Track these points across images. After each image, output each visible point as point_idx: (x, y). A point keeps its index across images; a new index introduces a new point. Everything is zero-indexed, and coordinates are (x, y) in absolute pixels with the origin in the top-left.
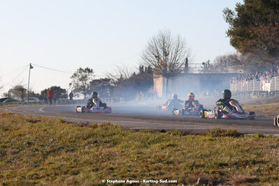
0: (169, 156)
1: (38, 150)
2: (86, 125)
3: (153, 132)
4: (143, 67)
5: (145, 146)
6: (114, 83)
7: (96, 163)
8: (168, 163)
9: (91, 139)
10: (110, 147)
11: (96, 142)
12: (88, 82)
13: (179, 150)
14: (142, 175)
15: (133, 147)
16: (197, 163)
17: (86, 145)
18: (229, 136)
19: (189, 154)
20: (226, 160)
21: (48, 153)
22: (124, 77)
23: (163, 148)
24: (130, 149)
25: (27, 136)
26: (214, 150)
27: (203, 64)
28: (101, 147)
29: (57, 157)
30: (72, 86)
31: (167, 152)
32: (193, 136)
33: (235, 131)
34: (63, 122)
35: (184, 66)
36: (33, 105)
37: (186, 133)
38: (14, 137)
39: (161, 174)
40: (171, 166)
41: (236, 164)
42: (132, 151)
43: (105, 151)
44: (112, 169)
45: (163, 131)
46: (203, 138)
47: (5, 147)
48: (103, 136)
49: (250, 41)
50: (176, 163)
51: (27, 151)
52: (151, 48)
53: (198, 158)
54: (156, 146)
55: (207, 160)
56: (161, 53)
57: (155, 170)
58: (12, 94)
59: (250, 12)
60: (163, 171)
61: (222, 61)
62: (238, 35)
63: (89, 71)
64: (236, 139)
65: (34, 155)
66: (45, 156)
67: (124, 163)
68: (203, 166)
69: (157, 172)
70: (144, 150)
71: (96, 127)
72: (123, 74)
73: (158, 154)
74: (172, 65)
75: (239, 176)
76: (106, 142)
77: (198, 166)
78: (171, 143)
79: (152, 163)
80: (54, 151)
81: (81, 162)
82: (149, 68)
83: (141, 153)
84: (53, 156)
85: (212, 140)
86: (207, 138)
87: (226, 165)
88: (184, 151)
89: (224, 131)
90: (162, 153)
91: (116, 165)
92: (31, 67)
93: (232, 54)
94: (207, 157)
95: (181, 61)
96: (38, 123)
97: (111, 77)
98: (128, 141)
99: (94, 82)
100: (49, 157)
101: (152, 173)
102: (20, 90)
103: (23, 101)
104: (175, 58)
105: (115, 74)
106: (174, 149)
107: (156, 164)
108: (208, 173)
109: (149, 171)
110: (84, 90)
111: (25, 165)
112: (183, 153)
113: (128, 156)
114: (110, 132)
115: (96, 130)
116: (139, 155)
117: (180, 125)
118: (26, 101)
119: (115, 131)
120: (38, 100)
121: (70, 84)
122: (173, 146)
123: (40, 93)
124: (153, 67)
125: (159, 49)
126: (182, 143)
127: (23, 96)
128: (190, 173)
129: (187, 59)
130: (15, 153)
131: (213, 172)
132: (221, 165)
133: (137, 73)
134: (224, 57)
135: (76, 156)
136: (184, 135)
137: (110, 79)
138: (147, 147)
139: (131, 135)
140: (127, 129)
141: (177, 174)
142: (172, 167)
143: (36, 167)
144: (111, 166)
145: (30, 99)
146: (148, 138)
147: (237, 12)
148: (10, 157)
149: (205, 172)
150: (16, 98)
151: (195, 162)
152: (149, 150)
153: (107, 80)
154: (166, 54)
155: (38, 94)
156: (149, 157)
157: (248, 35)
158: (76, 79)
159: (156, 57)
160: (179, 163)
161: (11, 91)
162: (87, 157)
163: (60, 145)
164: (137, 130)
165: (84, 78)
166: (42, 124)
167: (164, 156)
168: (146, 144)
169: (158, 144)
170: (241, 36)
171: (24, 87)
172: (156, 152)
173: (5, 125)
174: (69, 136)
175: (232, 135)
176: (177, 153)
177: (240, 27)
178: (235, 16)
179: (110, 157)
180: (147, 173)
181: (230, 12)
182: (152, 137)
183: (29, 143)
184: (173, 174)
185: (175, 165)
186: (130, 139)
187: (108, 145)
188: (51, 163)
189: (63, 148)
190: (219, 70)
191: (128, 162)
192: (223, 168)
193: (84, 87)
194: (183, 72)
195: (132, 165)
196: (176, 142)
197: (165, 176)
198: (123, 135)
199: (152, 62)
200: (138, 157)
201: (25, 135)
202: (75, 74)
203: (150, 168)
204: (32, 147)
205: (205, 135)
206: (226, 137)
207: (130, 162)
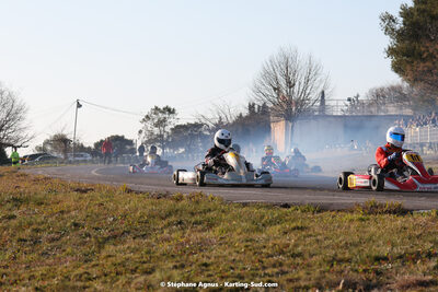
0: (296, 246)
1: (88, 235)
2: (165, 196)
3: (269, 206)
4: (254, 104)
5: (258, 230)
6: (209, 130)
7: (181, 256)
8: (294, 256)
9: (173, 218)
10: (204, 230)
11: (180, 223)
12: (168, 129)
13: (311, 236)
14: (253, 275)
15: (239, 230)
16: (340, 256)
17: (165, 227)
18: (390, 212)
19: (327, 243)
20: (385, 251)
21: (106, 240)
22: (224, 120)
23: (286, 233)
24: (235, 233)
25: (73, 213)
26: (367, 236)
27: (349, 100)
28: (188, 231)
29: (120, 247)
30: (143, 135)
31: (292, 239)
32: (333, 213)
33: (400, 205)
34: (129, 191)
35: (318, 104)
36: (82, 165)
37: (321, 209)
38: (52, 215)
39: (283, 273)
40: (299, 260)
41: (401, 257)
42: (237, 237)
43: (195, 237)
44: (206, 265)
45: (286, 206)
46: (349, 216)
47: (37, 230)
48: (192, 214)
49: (422, 64)
50: (306, 256)
51: (73, 237)
52: (266, 75)
53: (342, 247)
54: (275, 230)
55: (355, 251)
56: (283, 83)
57: (274, 266)
58: (49, 148)
59: (423, 19)
60: (285, 268)
61: (378, 96)
62: (404, 55)
63: (170, 111)
64: (401, 217)
65: (84, 244)
66: (101, 245)
67: (225, 256)
68: (349, 261)
69: (276, 270)
70: (256, 236)
71: (180, 198)
72: (223, 116)
73: (279, 241)
74: (300, 102)
75: (406, 277)
76: (196, 223)
77: (340, 261)
78: (299, 225)
79: (269, 256)
81: (157, 254)
82: (264, 106)
84: (114, 244)
85: (362, 220)
86: (355, 216)
87: (385, 259)
88: (319, 237)
89: (381, 206)
90: (285, 240)
91: (212, 260)
92: (79, 106)
93: (395, 84)
94: (356, 246)
95: (314, 96)
96: (90, 193)
97: (203, 121)
98: (230, 221)
99: (178, 129)
100: (107, 246)
101: (269, 271)
102: (61, 141)
103: (66, 158)
104: (304, 91)
105: (209, 116)
106: (304, 233)
107: (275, 258)
108: (356, 271)
109: (264, 268)
110: (162, 141)
111: (69, 258)
112: (318, 241)
113: (231, 245)
114: (202, 206)
115: (180, 204)
116: (249, 243)
117: (312, 197)
118: (71, 159)
119: (211, 205)
120: (89, 157)
121: (140, 132)
122: (302, 229)
123: (93, 146)
124: (270, 105)
125: (279, 76)
126: (316, 224)
127: (65, 151)
128: (329, 271)
129: (323, 93)
130: (53, 240)
131: (365, 271)
132: (378, 259)
133: (244, 115)
134: (382, 90)
135: (149, 244)
136: (319, 212)
137: (202, 125)
138: (261, 231)
139: (235, 211)
140: (229, 202)
141: (308, 274)
142: (300, 262)
143: (86, 261)
144: (205, 260)
145: (77, 156)
146: (263, 217)
147: (402, 19)
148: (45, 246)
149: (352, 269)
150: (55, 154)
151: (336, 255)
152: (264, 235)
153: (197, 126)
154: (290, 85)
155: (89, 148)
156: (265, 247)
157: (420, 55)
158: (149, 125)
159: (275, 89)
160: (311, 256)
161: (47, 142)
162: (166, 247)
163: (123, 227)
164: (245, 205)
165: (161, 123)
166: (96, 194)
167: (288, 245)
168: (260, 225)
169: (278, 227)
170: (408, 56)
171: (68, 137)
172: (275, 238)
173: (38, 196)
174: (138, 214)
175: (395, 213)
176: (308, 240)
177: (407, 42)
178: (399, 25)
179: (202, 246)
180: (261, 272)
181: (391, 18)
182: (269, 215)
183: (76, 225)
184: (302, 274)
185: (304, 259)
186: (234, 217)
187: (200, 227)
188: (110, 256)
189: (129, 232)
190: (374, 110)
191: (230, 254)
192: (380, 264)
193: (161, 136)
194: (316, 113)
195: (238, 258)
196: (307, 223)
197: (289, 276)
198: (223, 211)
199: (269, 97)
200: (247, 246)
201: (69, 212)
202: (147, 117)
203: (265, 265)
204: (81, 231)
205: (352, 212)
206: (385, 216)
207: (234, 254)
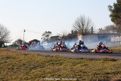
0: (85, 70)
1: (27, 67)
2: (48, 56)
3: (78, 59)
4: (73, 31)
5: (74, 65)
6: (61, 38)
7: (53, 73)
8: (84, 73)
9: (51, 62)
10: (59, 66)
11: (53, 64)
12: (49, 37)
13: (89, 67)
14: (73, 78)
15: (69, 66)
16: (97, 73)
17: (49, 65)
18: (111, 61)
19: (93, 69)
20: (109, 71)
21: (32, 68)
22: (65, 35)
23: (82, 66)
24: (68, 66)
25: (23, 61)
26: (104, 67)
27: (99, 29)
28: (55, 66)
29: (36, 70)
30: (42, 39)
31: (83, 68)
32: (95, 61)
33: (113, 58)
34: (39, 55)
35: (91, 30)
37: (92, 60)
38: (17, 61)
39: (81, 77)
40: (86, 74)
41: (114, 73)
42: (68, 68)
43: (57, 67)
44: (60, 75)
45: (82, 59)
46: (99, 61)
47: (13, 66)
48: (56, 61)
49: (119, 19)
50: (88, 73)
51: (23, 68)
52: (76, 22)
53: (97, 70)
54: (79, 65)
55: (101, 71)
56: (81, 25)
57: (79, 75)
58: (16, 43)
59: (120, 7)
60: (82, 76)
61: (107, 28)
62: (114, 17)
63: (50, 32)
64: (114, 62)
65: (26, 69)
66: (31, 70)
67: (65, 73)
68: (99, 74)
69: (79, 77)
70: (74, 67)
71: (53, 57)
73: (80, 69)
74: (86, 30)
75: (115, 78)
76: (57, 64)
77: (97, 74)
78: (86, 64)
79: (77, 73)
80: (35, 67)
81: (46, 72)
82: (76, 31)
83: (72, 68)
84: (34, 70)
85: (103, 63)
86: (101, 61)
87: (109, 73)
88: (91, 67)
89: (108, 59)
90: (82, 68)
91: (62, 74)
92: (25, 31)
93: (112, 25)
94: (101, 70)
95: (90, 28)
96: (28, 56)
97: (59, 35)
98: (66, 63)
99: (52, 38)
100: (32, 70)
101: (77, 77)
102: (20, 41)
104: (87, 27)
105: (61, 34)
106: (87, 66)
107: (79, 73)
108: (101, 77)
109: (76, 76)
110: (48, 41)
111: (22, 73)
112: (91, 68)
113: (67, 70)
114: (59, 59)
115: (53, 58)
116: (72, 69)
117: (89, 56)
119: (61, 59)
121: (42, 38)
125: (80, 23)
126: (90, 64)
128: (94, 77)
129: (92, 27)
130: (18, 68)
131: (104, 77)
132: (107, 73)
133: (70, 34)
134: (108, 26)
135: (44, 70)
136: (91, 60)
137: (59, 36)
138: (75, 66)
139: (68, 60)
140: (66, 58)
141: (88, 78)
143: (27, 74)
144: (60, 74)
146: (75, 62)
147: (114, 7)
148: (15, 70)
149: (100, 76)
150: (18, 45)
151: (96, 72)
153: (57, 37)
154: (83, 25)
156: (76, 70)
157: (119, 17)
158: (44, 36)
159: (79, 26)
160: (89, 73)
161: (16, 41)
162: (49, 70)
163: (37, 65)
164: (71, 58)
165: (47, 36)
166: (30, 56)
167: (82, 70)
169: (80, 65)
170: (116, 17)
171: (22, 40)
172: (79, 68)
173: (14, 56)
174: (41, 61)
175: (112, 60)
176: (88, 68)
177: (115, 13)
178: (113, 8)
179: (59, 70)
181: (111, 6)
182: (77, 61)
183: (24, 64)
184: (86, 77)
185: (87, 74)
186: (68, 62)
187: (58, 65)
188: (33, 73)
190: (106, 32)
191: (66, 72)
192: (108, 75)
193: (48, 39)
194: (90, 33)
195: (69, 73)
196: (88, 63)
197: (83, 78)
198: (65, 60)
199: (77, 29)
200: (71, 70)
201: (22, 61)
202: (44, 34)
203: (76, 75)
204: (25, 66)
205: (100, 60)
206: (109, 61)
207: (68, 72)
